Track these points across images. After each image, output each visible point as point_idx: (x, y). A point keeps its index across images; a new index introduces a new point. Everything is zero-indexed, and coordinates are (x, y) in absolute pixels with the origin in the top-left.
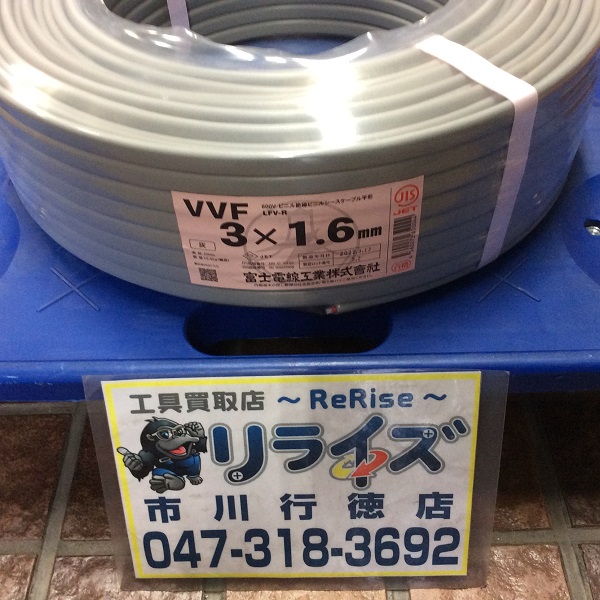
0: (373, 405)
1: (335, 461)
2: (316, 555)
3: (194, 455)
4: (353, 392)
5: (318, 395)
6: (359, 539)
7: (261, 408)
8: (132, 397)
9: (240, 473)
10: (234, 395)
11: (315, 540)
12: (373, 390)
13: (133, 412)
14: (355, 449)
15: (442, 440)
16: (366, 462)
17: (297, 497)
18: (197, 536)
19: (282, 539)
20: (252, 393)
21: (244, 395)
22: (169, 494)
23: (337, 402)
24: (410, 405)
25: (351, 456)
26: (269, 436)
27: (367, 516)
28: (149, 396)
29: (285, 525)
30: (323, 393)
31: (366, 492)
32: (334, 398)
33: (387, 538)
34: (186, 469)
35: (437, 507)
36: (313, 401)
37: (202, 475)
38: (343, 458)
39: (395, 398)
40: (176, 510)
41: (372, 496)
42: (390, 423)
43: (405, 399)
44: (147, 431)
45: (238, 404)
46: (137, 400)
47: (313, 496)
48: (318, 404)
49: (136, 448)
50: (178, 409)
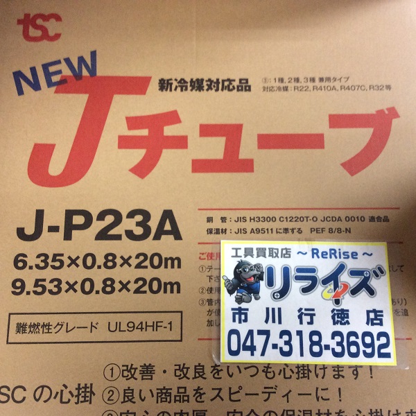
0: (340, 258)
1: (323, 288)
2: (316, 349)
3: (258, 282)
4: (331, 250)
5: (315, 251)
6: (338, 339)
7: (290, 257)
8: (233, 249)
9: (278, 294)
10: (277, 249)
11: (315, 338)
12: (340, 250)
13: (232, 257)
14: (333, 282)
15: (373, 278)
16: (339, 290)
17: (306, 310)
18: (255, 333)
19: (298, 337)
20: (286, 249)
21: (282, 250)
22: (244, 305)
23: (324, 255)
24: (357, 258)
25: (331, 286)
26: (293, 273)
27: (342, 324)
28: (240, 249)
29: (300, 328)
30: (317, 250)
31: (339, 308)
32: (322, 253)
33: (352, 339)
34: (253, 291)
35: (376, 319)
36: (313, 254)
37: (260, 294)
38: (327, 287)
39: (350, 254)
40: (246, 315)
41: (342, 310)
42: (348, 268)
43: (354, 255)
44: (238, 267)
45: (279, 255)
46: (235, 251)
47: (313, 310)
48: (315, 255)
49: (231, 276)
50: (252, 256)
